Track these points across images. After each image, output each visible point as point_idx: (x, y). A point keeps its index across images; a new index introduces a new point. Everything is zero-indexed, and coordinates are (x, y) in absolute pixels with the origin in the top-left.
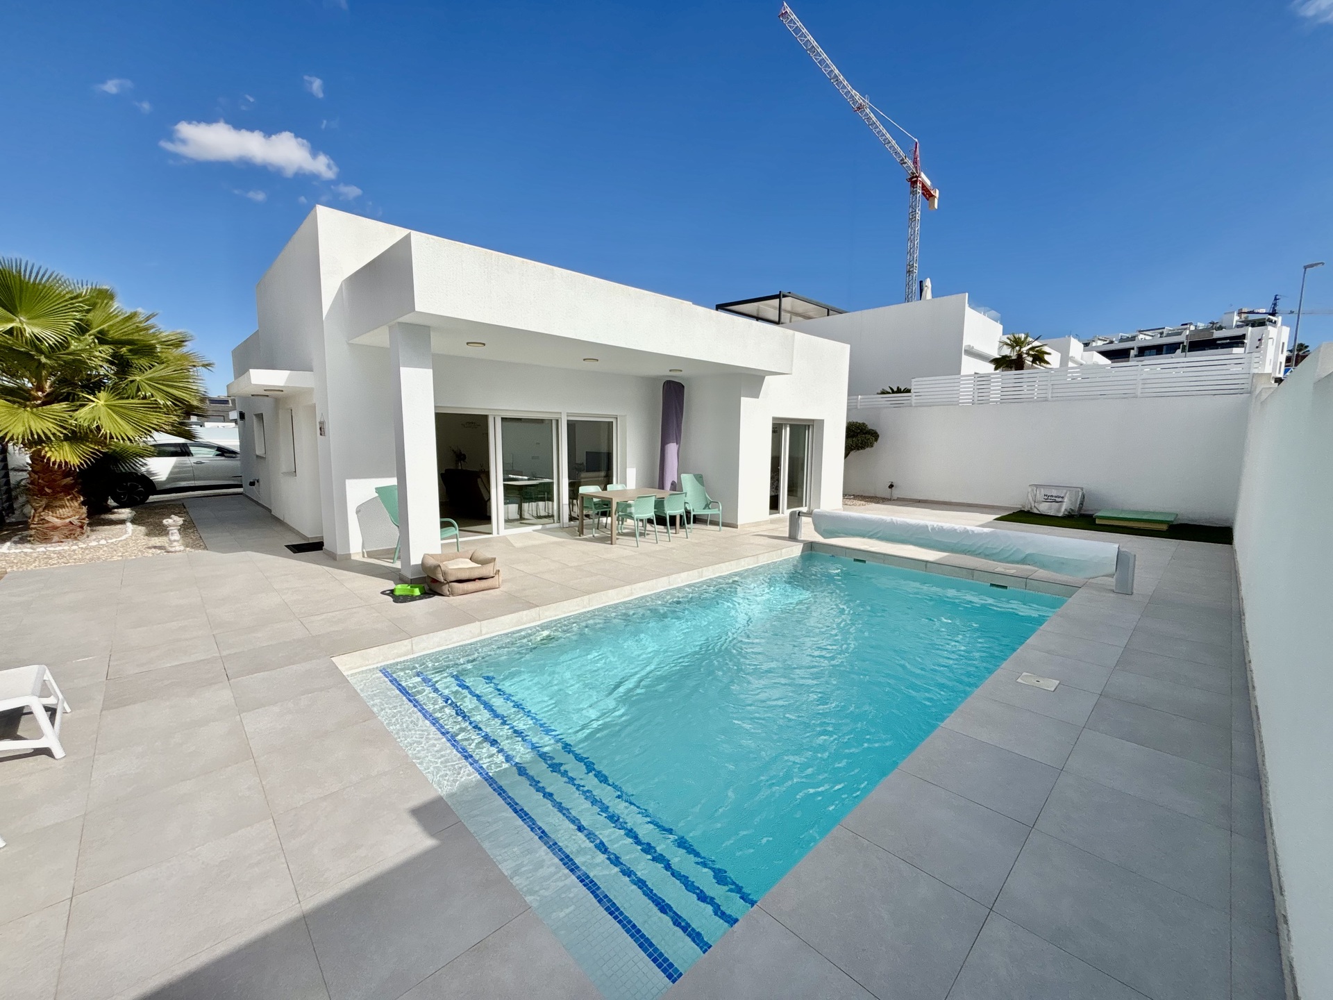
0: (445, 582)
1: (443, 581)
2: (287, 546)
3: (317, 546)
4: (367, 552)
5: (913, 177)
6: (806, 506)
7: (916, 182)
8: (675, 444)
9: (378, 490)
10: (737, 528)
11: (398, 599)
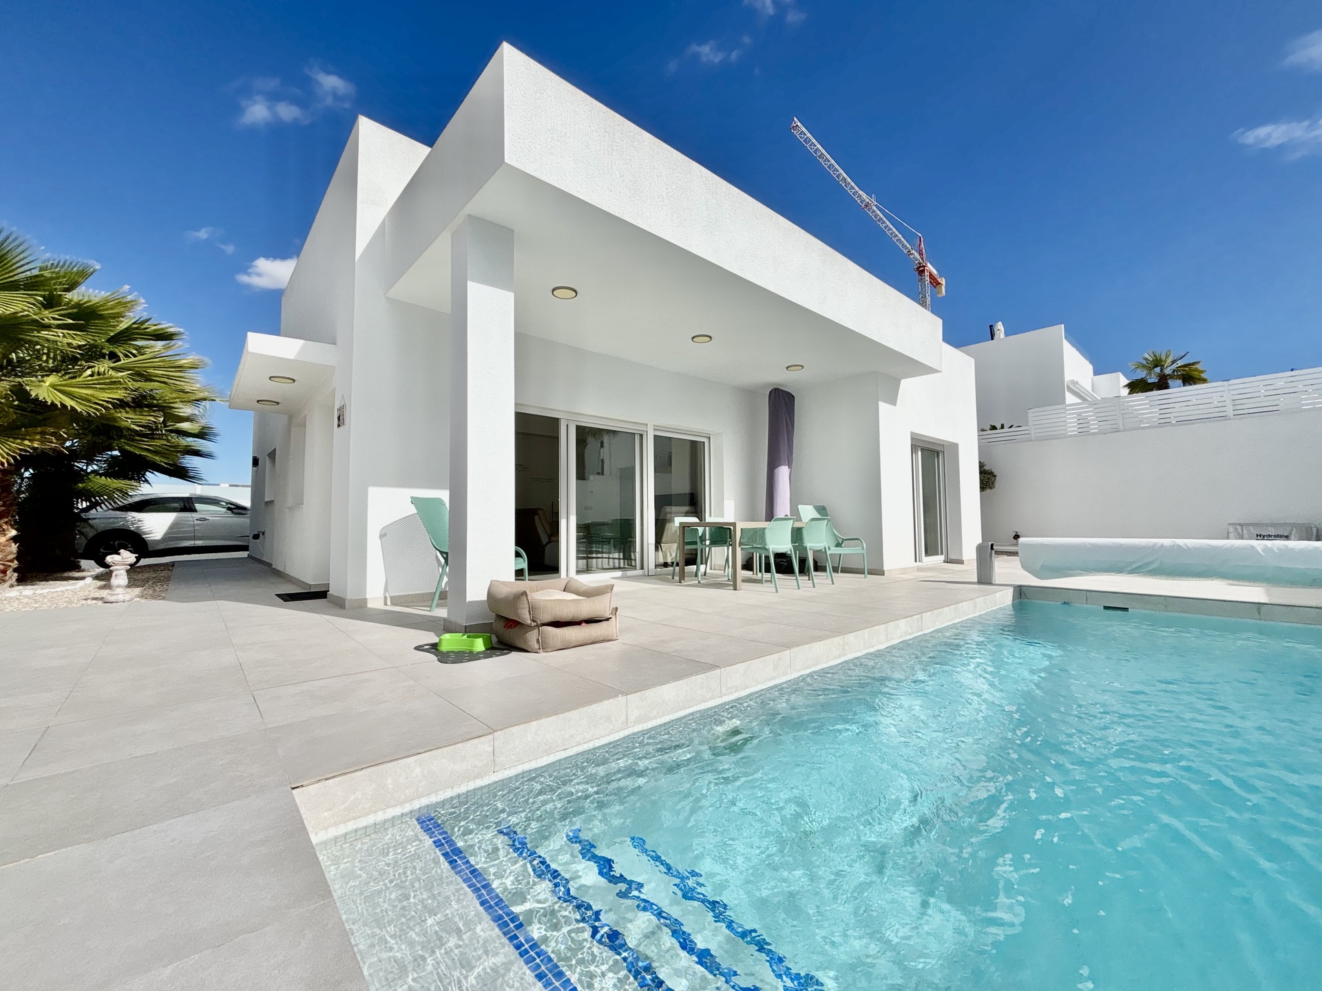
0: (533, 624)
1: (529, 622)
2: (278, 595)
3: (321, 595)
4: (392, 598)
5: (920, 267)
6: (942, 554)
7: (923, 271)
8: (787, 467)
9: (414, 501)
10: (884, 575)
11: (444, 657)
